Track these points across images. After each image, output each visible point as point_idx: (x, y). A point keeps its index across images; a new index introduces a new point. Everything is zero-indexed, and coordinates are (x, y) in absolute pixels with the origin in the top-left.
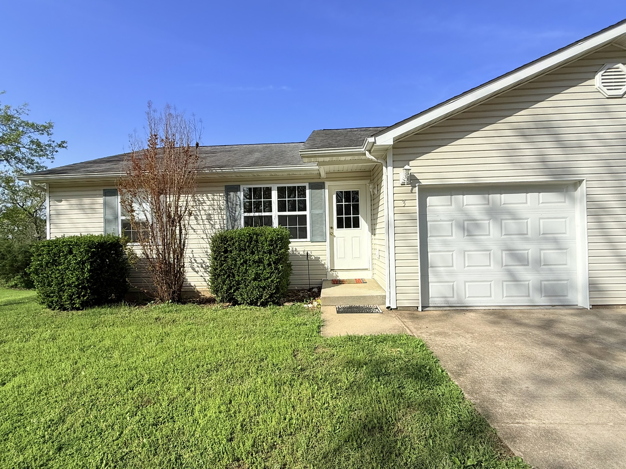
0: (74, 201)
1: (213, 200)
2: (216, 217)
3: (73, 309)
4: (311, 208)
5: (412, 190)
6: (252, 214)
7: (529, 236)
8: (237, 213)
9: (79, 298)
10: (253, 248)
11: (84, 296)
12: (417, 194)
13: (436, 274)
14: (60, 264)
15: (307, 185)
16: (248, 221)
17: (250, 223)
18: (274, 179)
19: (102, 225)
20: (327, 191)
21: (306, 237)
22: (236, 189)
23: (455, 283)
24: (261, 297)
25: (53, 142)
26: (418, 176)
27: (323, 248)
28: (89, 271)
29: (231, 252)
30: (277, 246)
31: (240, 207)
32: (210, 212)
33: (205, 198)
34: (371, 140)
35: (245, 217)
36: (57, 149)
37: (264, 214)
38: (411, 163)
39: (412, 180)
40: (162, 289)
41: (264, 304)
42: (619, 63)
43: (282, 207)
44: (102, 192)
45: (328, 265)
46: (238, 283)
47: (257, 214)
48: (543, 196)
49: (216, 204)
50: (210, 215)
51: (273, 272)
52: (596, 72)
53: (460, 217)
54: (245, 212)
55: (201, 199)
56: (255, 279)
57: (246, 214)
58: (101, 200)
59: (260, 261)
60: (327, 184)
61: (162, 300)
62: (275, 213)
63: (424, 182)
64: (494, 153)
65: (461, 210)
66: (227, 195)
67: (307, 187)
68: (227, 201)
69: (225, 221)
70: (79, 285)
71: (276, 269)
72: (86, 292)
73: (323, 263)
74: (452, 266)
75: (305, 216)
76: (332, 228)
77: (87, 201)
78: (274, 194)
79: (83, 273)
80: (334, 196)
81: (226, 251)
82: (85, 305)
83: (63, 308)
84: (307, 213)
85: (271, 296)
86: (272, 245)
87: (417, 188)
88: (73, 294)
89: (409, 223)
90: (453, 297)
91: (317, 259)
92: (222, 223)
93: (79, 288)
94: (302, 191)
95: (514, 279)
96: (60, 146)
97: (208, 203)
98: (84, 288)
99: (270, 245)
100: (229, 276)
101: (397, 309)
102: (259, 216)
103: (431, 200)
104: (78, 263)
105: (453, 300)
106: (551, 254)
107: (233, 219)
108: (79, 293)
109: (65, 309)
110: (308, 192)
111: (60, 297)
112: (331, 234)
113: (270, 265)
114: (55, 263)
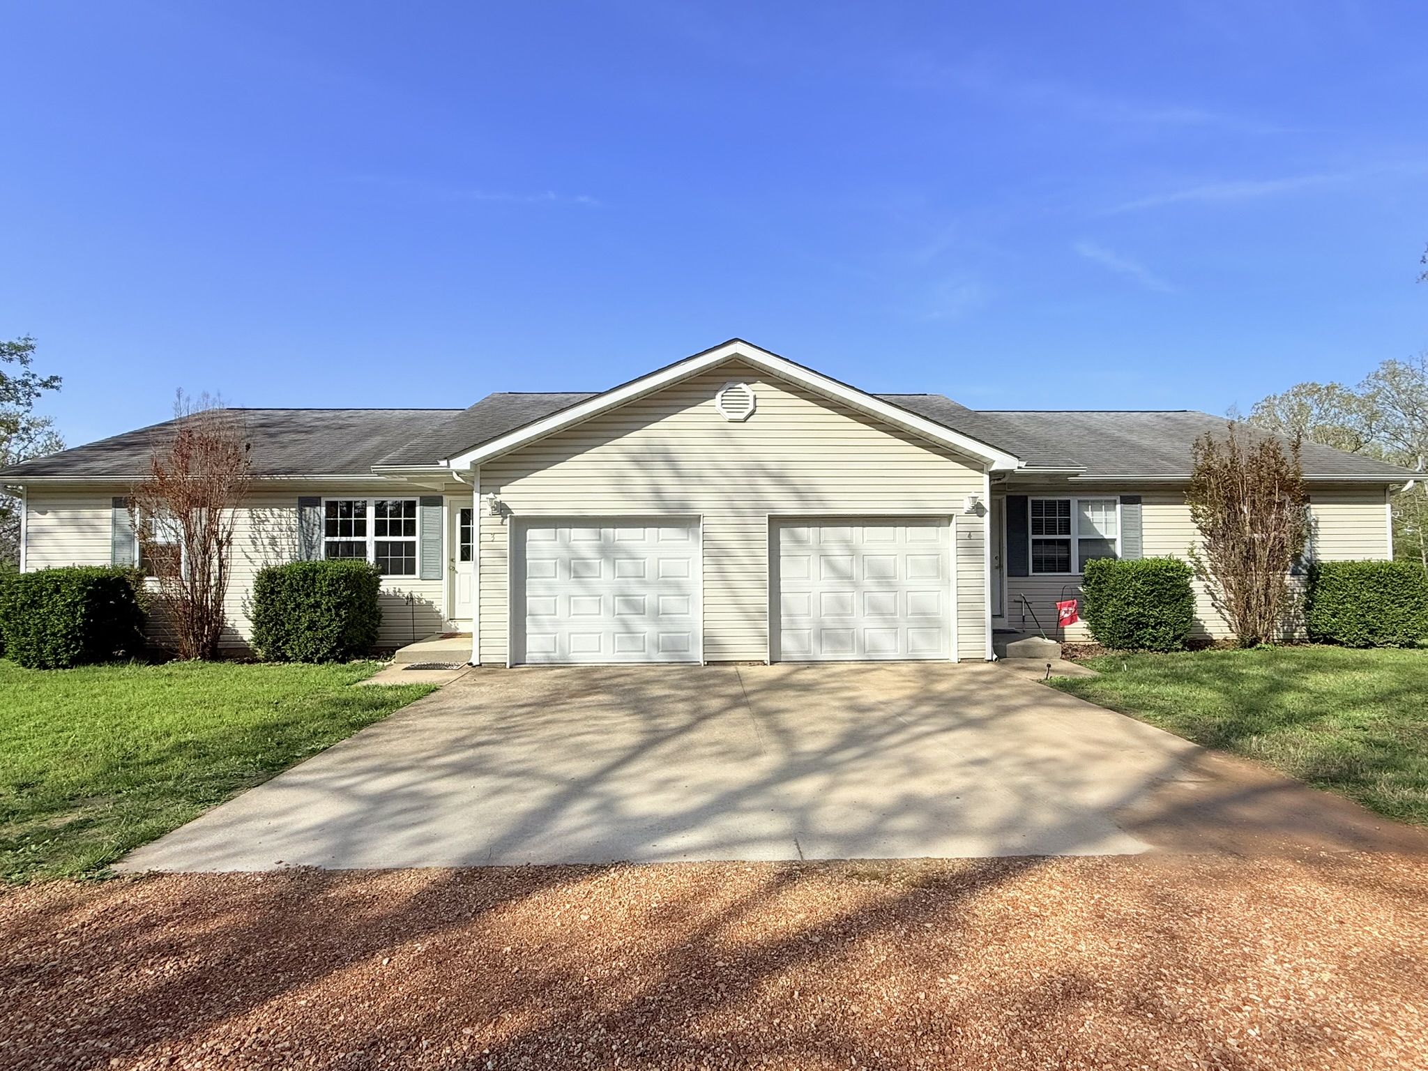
0: (65, 514)
1: (280, 516)
2: (284, 542)
3: (57, 667)
4: (422, 532)
5: (503, 521)
6: (336, 539)
7: (646, 579)
8: (315, 536)
9: (67, 651)
10: (308, 588)
11: (74, 649)
12: (508, 527)
13: (537, 623)
14: (41, 606)
15: (418, 500)
16: (332, 549)
17: (334, 551)
18: (371, 490)
19: (110, 549)
20: (445, 509)
21: (414, 573)
22: (315, 502)
23: (558, 635)
24: (317, 651)
25: (34, 376)
26: (510, 505)
27: (438, 588)
28: (82, 616)
29: (279, 592)
30: (340, 587)
31: (320, 528)
32: (275, 534)
33: (268, 513)
34: (443, 463)
35: (327, 543)
36: (39, 390)
37: (353, 539)
38: (503, 489)
39: (501, 510)
40: (189, 644)
41: (321, 661)
42: (740, 382)
43: (380, 530)
44: (110, 502)
45: (444, 613)
46: (288, 633)
47: (344, 539)
48: (665, 532)
49: (284, 523)
50: (274, 538)
51: (334, 620)
52: (717, 391)
53: (565, 554)
54: (326, 535)
55: (262, 516)
56: (309, 628)
57: (328, 539)
58: (108, 513)
59: (317, 605)
60: (446, 499)
61: (188, 658)
62: (370, 538)
63: (516, 513)
64: (600, 481)
65: (568, 547)
66: (301, 511)
67: (418, 503)
68: (300, 519)
69: (297, 547)
70: (68, 633)
71: (338, 615)
72: (78, 645)
73: (437, 609)
74: (555, 614)
75: (414, 543)
76: (452, 560)
77: (87, 513)
78: (371, 512)
79: (75, 619)
80: (458, 517)
81: (272, 592)
82: (75, 662)
83: (43, 666)
84: (416, 539)
85: (332, 651)
86: (333, 585)
87: (508, 519)
88: (60, 647)
89: (498, 561)
90: (555, 652)
91: (430, 604)
92: (293, 550)
93: (67, 639)
94: (410, 507)
95: (628, 630)
96: (45, 385)
97: (272, 520)
98: (75, 638)
99: (329, 585)
100: (276, 624)
101: (480, 665)
102: (347, 542)
103: (532, 534)
104: (67, 606)
105: (556, 656)
106: (672, 602)
107: (310, 546)
108: (68, 646)
109: (46, 667)
110: (418, 509)
111: (40, 650)
112: (452, 569)
113: (329, 610)
114: (34, 604)
